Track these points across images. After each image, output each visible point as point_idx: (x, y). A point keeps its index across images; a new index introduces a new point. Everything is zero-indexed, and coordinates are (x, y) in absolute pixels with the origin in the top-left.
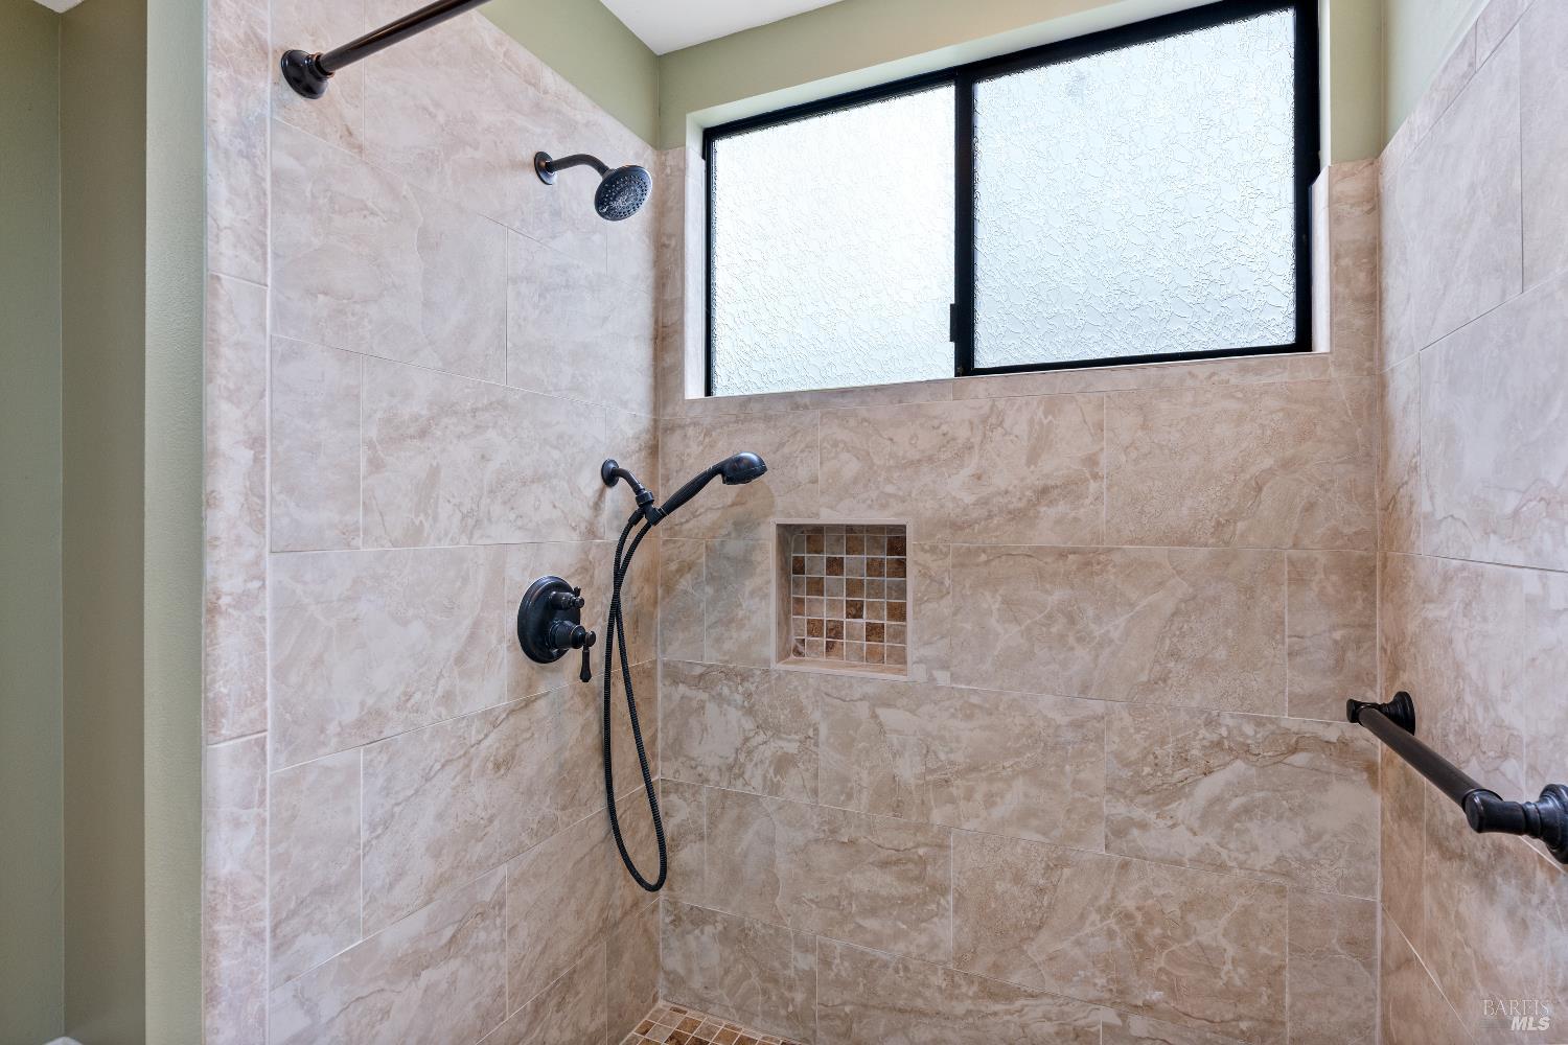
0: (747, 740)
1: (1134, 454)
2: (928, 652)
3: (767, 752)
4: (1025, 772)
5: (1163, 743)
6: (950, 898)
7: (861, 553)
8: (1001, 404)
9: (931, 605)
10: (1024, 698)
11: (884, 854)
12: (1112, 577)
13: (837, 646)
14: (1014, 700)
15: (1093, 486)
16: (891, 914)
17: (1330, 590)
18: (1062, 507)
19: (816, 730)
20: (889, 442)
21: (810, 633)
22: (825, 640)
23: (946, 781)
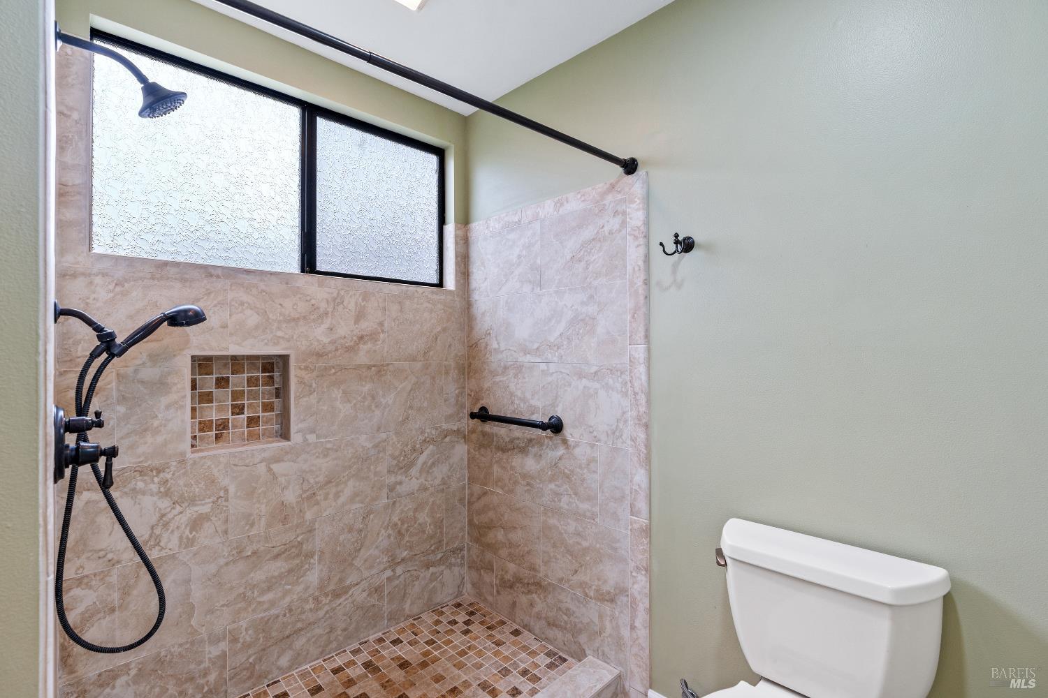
0: (163, 516)
1: (397, 322)
2: (301, 426)
3: (184, 519)
4: (354, 475)
5: (407, 445)
6: (316, 557)
7: (243, 372)
8: (342, 293)
9: (305, 399)
10: (352, 439)
11: (276, 551)
12: (389, 377)
13: (225, 435)
14: (349, 441)
15: (382, 335)
16: (281, 584)
17: (455, 376)
18: (369, 345)
19: (226, 491)
20: (280, 306)
21: (200, 430)
22: (214, 433)
23: (314, 494)
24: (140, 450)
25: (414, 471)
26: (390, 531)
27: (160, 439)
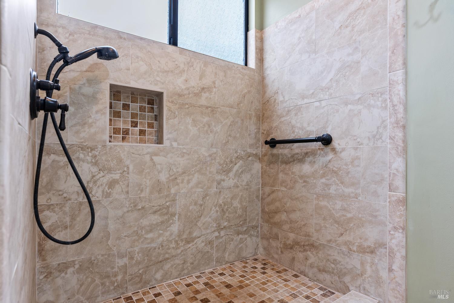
0: (94, 176)
1: (223, 83)
2: (170, 136)
3: (105, 180)
4: (198, 171)
5: (228, 158)
6: (177, 217)
7: (137, 103)
8: (193, 60)
9: (171, 120)
10: (198, 149)
11: (155, 208)
12: (218, 115)
13: (127, 138)
14: (195, 150)
15: (214, 89)
16: (157, 229)
17: (255, 121)
18: (207, 94)
19: (128, 168)
20: (158, 62)
21: (114, 133)
22: (121, 136)
23: (176, 178)
24: (82, 135)
25: (231, 174)
26: (217, 208)
27: (93, 130)
